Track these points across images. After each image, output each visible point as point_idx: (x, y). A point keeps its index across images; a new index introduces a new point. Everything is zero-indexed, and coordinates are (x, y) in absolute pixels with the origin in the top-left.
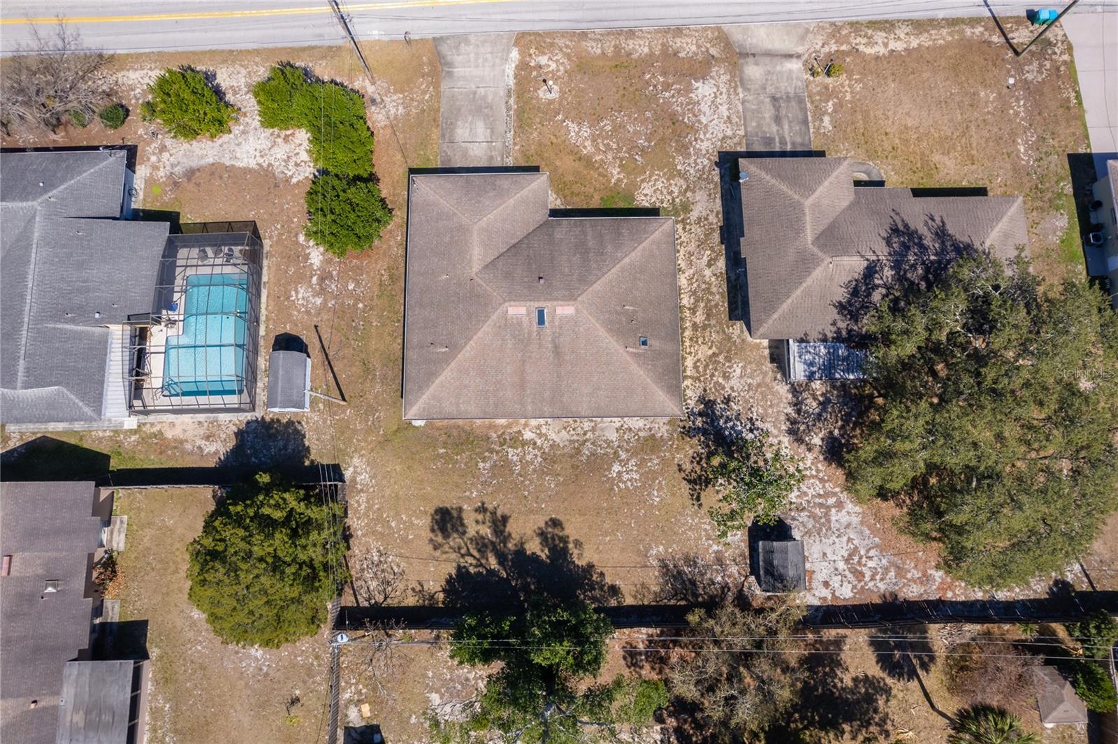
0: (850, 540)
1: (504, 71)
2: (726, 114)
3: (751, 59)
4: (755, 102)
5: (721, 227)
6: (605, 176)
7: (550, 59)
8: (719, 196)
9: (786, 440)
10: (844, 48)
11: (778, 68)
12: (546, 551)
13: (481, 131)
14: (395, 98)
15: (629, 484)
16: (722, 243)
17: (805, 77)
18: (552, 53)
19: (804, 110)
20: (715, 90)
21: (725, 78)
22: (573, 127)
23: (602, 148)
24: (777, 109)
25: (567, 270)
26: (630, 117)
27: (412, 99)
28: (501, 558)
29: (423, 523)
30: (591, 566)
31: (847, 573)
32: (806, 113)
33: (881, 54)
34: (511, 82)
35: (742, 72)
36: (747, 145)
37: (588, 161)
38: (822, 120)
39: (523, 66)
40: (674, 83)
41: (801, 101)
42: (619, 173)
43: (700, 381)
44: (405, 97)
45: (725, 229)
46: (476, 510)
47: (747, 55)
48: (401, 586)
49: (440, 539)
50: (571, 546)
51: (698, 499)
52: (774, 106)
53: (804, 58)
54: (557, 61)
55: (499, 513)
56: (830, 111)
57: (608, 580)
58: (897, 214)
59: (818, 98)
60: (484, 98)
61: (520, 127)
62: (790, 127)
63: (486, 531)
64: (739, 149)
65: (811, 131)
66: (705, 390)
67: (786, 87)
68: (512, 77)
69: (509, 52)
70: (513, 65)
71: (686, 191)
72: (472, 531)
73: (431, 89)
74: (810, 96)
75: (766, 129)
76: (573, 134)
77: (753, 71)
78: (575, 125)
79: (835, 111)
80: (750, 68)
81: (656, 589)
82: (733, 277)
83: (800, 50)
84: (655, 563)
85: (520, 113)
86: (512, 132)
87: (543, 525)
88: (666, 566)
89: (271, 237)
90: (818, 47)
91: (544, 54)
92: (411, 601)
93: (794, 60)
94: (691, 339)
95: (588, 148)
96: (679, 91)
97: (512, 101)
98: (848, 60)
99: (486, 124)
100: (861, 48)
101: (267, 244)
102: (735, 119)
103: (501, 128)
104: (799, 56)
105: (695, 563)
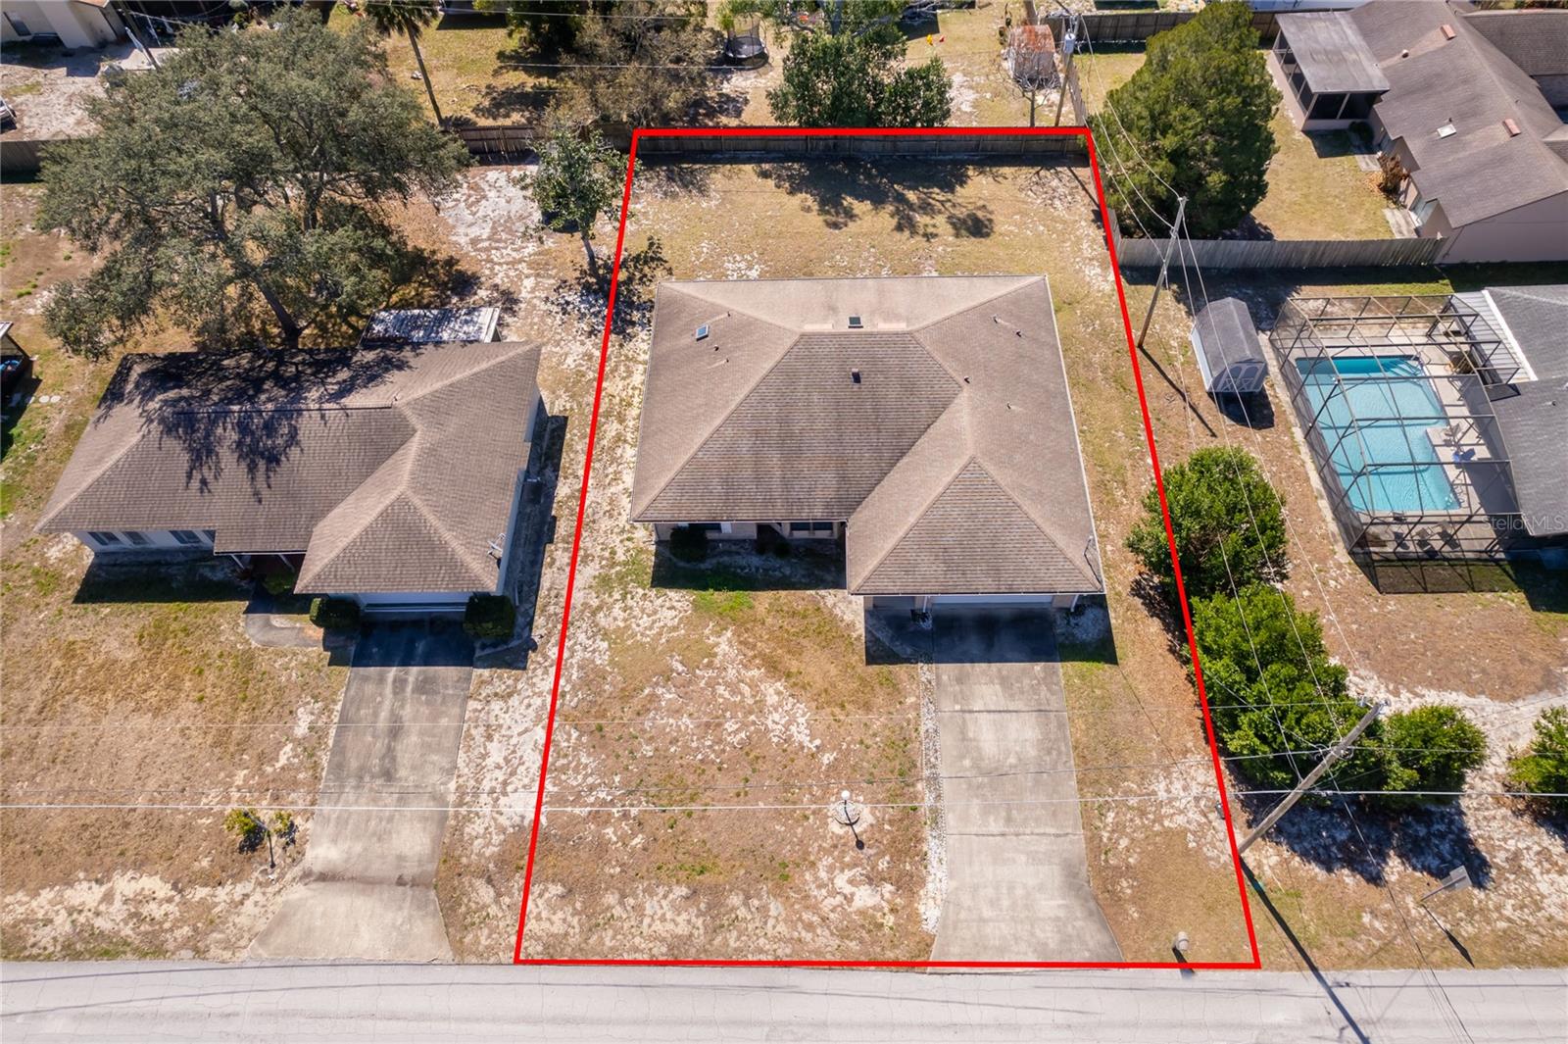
0: (474, 214)
1: (951, 875)
2: (493, 747)
3: (410, 870)
4: (429, 768)
5: (551, 541)
6: (744, 643)
7: (849, 899)
8: (543, 592)
9: (524, 294)
10: (201, 892)
11: (358, 848)
12: (845, 203)
13: (986, 735)
14: (1180, 820)
15: (738, 258)
16: (555, 518)
17: (310, 825)
18: (845, 914)
19: (339, 750)
20: (503, 800)
21: (476, 828)
22: (801, 735)
23: (746, 690)
24: (390, 753)
25: (815, 397)
26: (686, 746)
27: (1143, 813)
28: (901, 199)
29: (1002, 226)
30: (792, 193)
31: (487, 188)
32: (336, 743)
33: (130, 874)
34: (932, 846)
35: (437, 841)
36: (468, 679)
37: (773, 667)
38: (311, 729)
39: (908, 884)
40: (585, 821)
41: (338, 767)
42: (717, 644)
43: (626, 356)
44: (1159, 819)
45: (545, 539)
46: (935, 236)
47: (415, 883)
48: (1020, 181)
49: (980, 214)
50: (815, 207)
51: (651, 245)
52: (394, 759)
53: (297, 870)
54: (834, 893)
55: (907, 233)
56: (289, 747)
57: (771, 183)
58: (256, 494)
59: (301, 776)
60: (986, 811)
61: (906, 741)
62: (376, 715)
63: (921, 219)
64: (486, 673)
65: (338, 707)
66: (621, 346)
67: (355, 804)
68: (933, 858)
69: (943, 921)
70: (930, 886)
71: (600, 608)
72: (941, 220)
73: (1106, 835)
74: (316, 778)
75: (425, 710)
76: (802, 720)
77: (413, 842)
78: (797, 737)
79: (280, 745)
80: (418, 848)
81: (713, 175)
82: (548, 472)
83: (298, 892)
84: (713, 194)
85: (907, 773)
86: (922, 729)
87: (850, 224)
88: (700, 191)
89: (1340, 566)
90: (257, 896)
91: (862, 913)
92: (1007, 170)
93: (317, 868)
94: (629, 405)
95: (772, 691)
96: (577, 802)
97: (928, 800)
98: (205, 863)
99: (978, 749)
100: (163, 890)
101: (1342, 555)
102: (478, 733)
103: (947, 740)
104: (306, 875)
105: (665, 193)
